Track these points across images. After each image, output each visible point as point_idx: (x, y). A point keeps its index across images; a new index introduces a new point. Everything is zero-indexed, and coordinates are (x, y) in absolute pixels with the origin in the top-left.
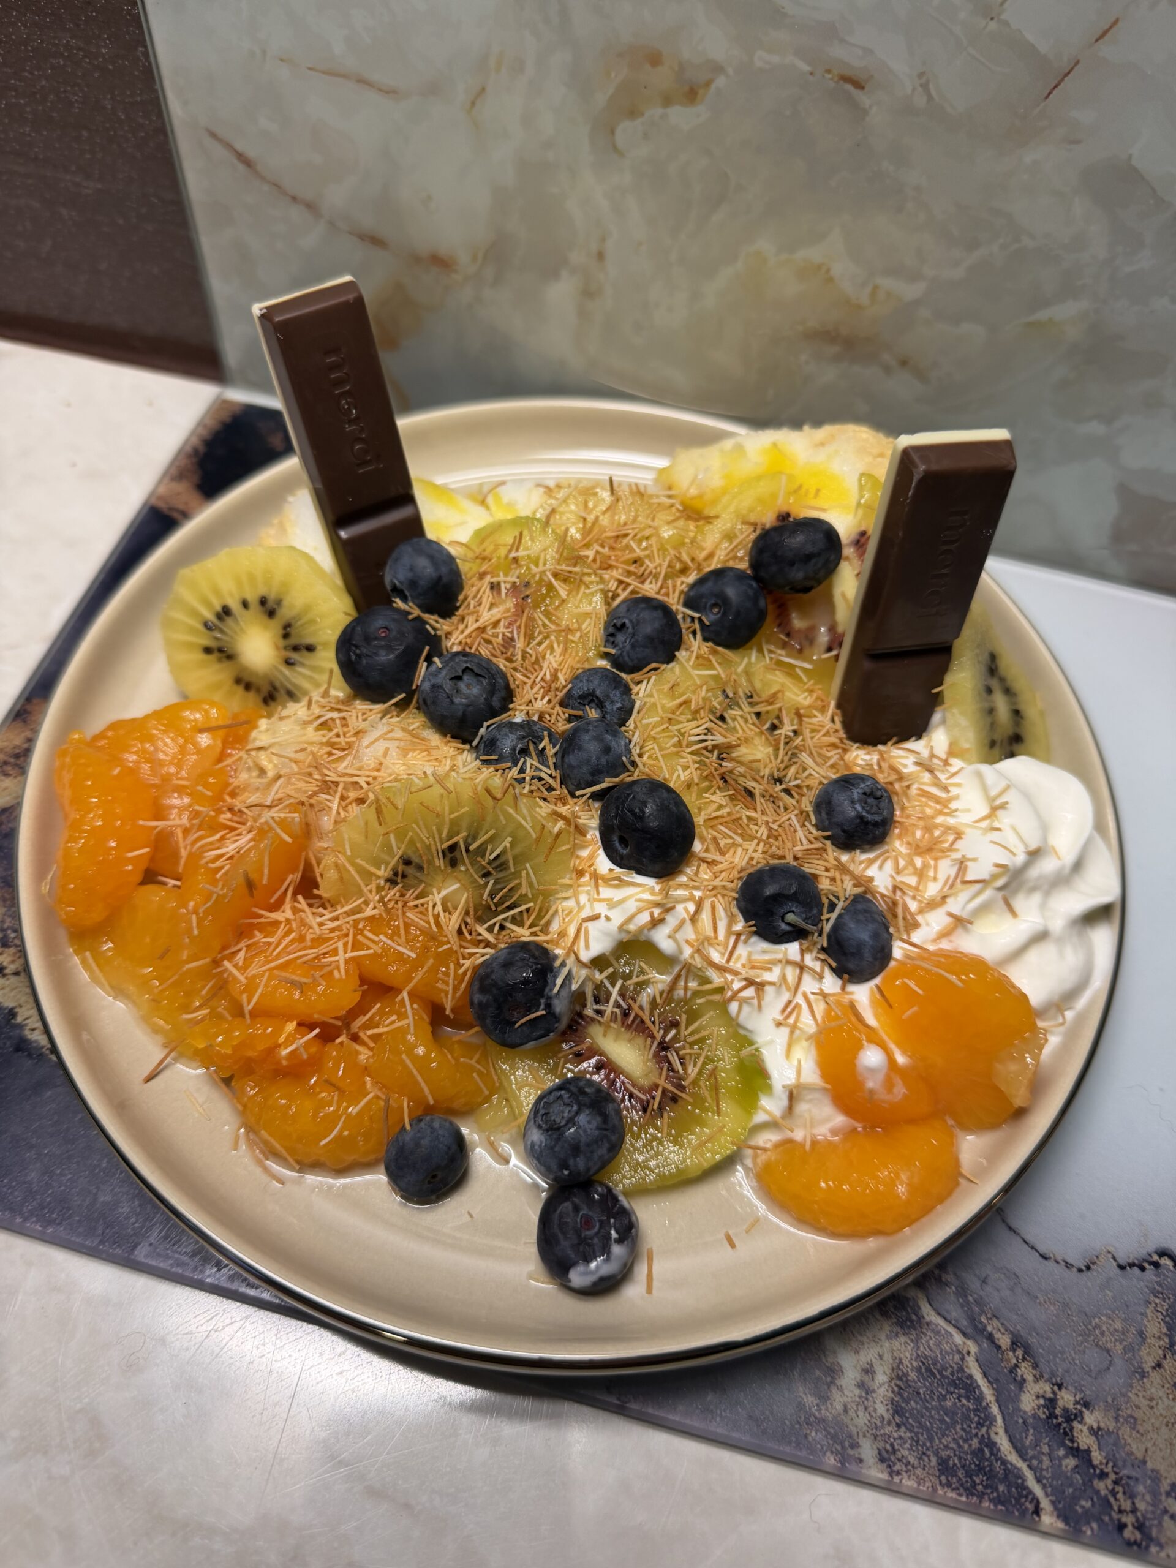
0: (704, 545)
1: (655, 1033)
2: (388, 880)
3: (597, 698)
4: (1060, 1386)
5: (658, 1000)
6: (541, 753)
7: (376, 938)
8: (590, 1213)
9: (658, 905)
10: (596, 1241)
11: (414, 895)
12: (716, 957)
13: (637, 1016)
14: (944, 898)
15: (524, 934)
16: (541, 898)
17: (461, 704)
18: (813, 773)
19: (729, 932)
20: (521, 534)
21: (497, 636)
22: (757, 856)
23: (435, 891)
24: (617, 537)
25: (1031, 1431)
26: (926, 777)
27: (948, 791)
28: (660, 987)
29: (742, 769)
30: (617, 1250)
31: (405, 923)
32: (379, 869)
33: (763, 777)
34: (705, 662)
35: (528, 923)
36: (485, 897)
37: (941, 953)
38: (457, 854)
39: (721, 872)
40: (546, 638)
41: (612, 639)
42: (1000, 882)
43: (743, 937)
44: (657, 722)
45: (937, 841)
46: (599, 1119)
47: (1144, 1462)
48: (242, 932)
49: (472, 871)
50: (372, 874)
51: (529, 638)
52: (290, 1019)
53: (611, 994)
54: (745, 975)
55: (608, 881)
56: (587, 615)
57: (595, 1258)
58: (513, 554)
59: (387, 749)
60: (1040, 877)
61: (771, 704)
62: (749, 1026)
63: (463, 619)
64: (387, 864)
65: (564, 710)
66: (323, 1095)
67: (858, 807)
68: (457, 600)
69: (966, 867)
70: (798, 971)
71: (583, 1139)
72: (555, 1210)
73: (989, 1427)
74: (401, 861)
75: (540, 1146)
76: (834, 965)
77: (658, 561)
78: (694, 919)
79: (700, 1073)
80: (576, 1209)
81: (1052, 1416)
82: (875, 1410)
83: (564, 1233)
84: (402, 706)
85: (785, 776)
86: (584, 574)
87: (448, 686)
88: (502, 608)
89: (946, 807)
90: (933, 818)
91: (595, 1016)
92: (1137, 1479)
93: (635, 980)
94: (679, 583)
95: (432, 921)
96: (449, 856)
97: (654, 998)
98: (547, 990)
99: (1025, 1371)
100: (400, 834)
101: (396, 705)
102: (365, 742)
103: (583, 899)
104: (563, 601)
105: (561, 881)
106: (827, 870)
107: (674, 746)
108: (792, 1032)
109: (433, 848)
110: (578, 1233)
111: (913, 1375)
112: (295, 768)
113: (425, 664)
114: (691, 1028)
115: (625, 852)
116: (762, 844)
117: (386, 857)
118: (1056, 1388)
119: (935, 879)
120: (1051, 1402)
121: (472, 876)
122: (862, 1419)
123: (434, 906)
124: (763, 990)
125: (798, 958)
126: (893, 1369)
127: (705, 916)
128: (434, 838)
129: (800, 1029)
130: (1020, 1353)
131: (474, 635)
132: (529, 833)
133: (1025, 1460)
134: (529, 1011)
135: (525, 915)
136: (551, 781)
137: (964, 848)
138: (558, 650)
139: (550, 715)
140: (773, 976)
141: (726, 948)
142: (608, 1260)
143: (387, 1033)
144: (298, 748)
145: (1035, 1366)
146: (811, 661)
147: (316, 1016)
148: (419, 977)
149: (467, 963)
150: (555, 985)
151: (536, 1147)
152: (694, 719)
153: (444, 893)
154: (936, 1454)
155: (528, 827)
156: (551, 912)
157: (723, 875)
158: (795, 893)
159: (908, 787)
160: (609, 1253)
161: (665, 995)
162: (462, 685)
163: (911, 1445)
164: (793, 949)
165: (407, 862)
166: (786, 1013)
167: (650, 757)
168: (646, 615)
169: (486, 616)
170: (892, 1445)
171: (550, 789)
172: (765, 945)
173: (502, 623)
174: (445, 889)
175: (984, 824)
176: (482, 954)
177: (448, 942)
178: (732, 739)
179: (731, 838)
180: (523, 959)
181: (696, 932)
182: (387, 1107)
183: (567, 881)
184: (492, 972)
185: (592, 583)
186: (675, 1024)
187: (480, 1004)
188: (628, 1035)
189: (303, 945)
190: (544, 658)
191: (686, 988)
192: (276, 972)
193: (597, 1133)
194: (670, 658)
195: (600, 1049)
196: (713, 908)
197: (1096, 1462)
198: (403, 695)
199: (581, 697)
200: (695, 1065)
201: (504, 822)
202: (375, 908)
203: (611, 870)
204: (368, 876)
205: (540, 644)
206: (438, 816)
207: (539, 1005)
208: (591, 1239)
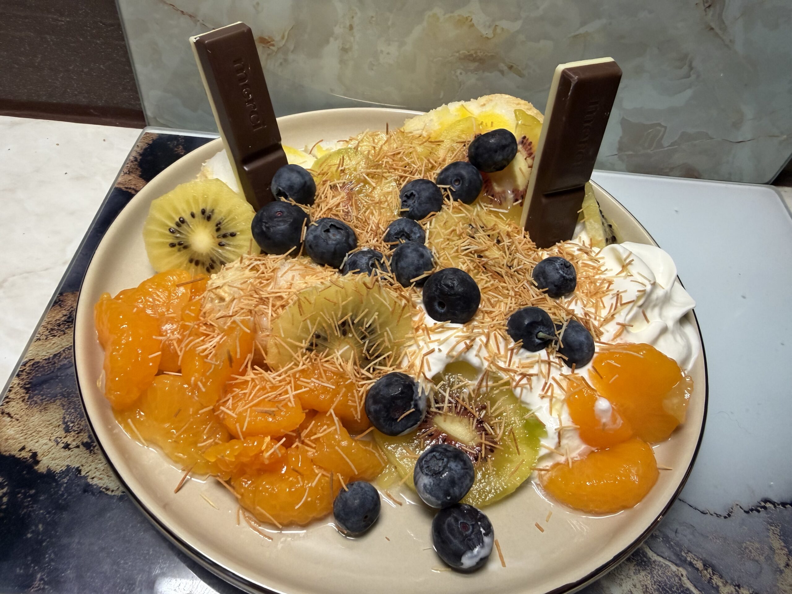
0: (439, 156)
1: (475, 414)
2: (307, 349)
3: (406, 233)
5: (473, 395)
6: (382, 265)
7: (309, 381)
8: (465, 521)
9: (468, 338)
10: (473, 536)
11: (323, 356)
12: (502, 364)
13: (462, 406)
14: (613, 316)
15: (389, 370)
16: (396, 347)
17: (333, 244)
18: (526, 262)
19: (507, 350)
20: (343, 157)
21: (340, 212)
22: (513, 305)
23: (336, 350)
24: (394, 155)
26: (585, 256)
27: (599, 262)
28: (472, 388)
29: (491, 262)
30: (486, 540)
31: (324, 371)
32: (302, 343)
33: (503, 265)
34: (457, 210)
35: (389, 364)
36: (364, 352)
37: (619, 345)
38: (347, 327)
39: (496, 316)
40: (367, 209)
41: (405, 203)
42: (641, 302)
43: (515, 351)
44: (442, 241)
45: (600, 288)
46: (462, 463)
48: (227, 389)
49: (356, 336)
50: (297, 347)
51: (358, 209)
52: (266, 435)
53: (445, 397)
54: (520, 372)
55: (433, 330)
56: (389, 193)
57: (476, 547)
58: (340, 168)
59: (293, 276)
60: (657, 299)
61: (494, 230)
62: (528, 400)
63: (319, 206)
64: (306, 340)
65: (387, 243)
66: (291, 479)
67: (561, 273)
68: (315, 195)
69: (621, 296)
70: (547, 366)
71: (456, 476)
72: (444, 523)
74: (314, 336)
75: (430, 485)
76: (567, 359)
77: (419, 165)
78: (486, 345)
79: (504, 433)
80: (457, 520)
83: (453, 535)
84: (294, 255)
85: (513, 265)
86: (384, 172)
87: (324, 235)
88: (339, 198)
89: (599, 270)
90: (594, 276)
91: (437, 411)
93: (456, 386)
94: (432, 174)
95: (339, 367)
96: (342, 329)
97: (470, 394)
98: (414, 396)
100: (313, 320)
101: (290, 254)
102: (280, 274)
103: (421, 343)
104: (374, 188)
105: (406, 336)
106: (550, 309)
107: (454, 252)
108: (551, 400)
109: (333, 325)
110: (461, 533)
112: (242, 293)
113: (306, 228)
114: (493, 409)
115: (443, 311)
116: (513, 299)
117: (304, 335)
119: (604, 307)
121: (356, 339)
123: (337, 359)
124: (530, 379)
125: (546, 358)
127: (492, 342)
128: (333, 319)
129: (556, 398)
130: (710, 570)
131: (326, 213)
132: (388, 308)
134: (405, 410)
135: (387, 359)
136: (391, 280)
137: (615, 288)
138: (376, 214)
139: (380, 247)
140: (534, 370)
141: (506, 357)
142: (483, 547)
143: (322, 437)
144: (242, 281)
146: (507, 209)
147: (282, 430)
148: (338, 399)
149: (362, 390)
150: (418, 393)
151: (428, 486)
152: (460, 239)
153: (341, 352)
155: (387, 304)
156: (402, 355)
157: (497, 318)
158: (542, 320)
159: (577, 262)
160: (483, 542)
161: (476, 391)
162: (330, 235)
164: (543, 353)
165: (318, 336)
166: (545, 390)
167: (444, 259)
168: (424, 186)
169: (332, 202)
171: (391, 284)
172: (528, 354)
173: (341, 205)
174: (341, 349)
175: (624, 274)
176: (369, 385)
177: (350, 379)
178: (481, 247)
179: (497, 297)
180: (397, 381)
181: (488, 352)
182: (332, 480)
183: (411, 335)
184: (380, 391)
185: (388, 176)
186: (484, 408)
187: (376, 411)
188: (458, 419)
189: (265, 391)
190: (369, 218)
191: (487, 386)
192: (254, 408)
193: (462, 471)
194: (440, 209)
195: (442, 429)
196: (496, 337)
198: (295, 247)
199: (396, 234)
200: (500, 429)
201: (373, 303)
202: (304, 364)
203: (435, 324)
204: (295, 348)
205: (365, 212)
206: (335, 304)
207: (411, 405)
208: (470, 535)
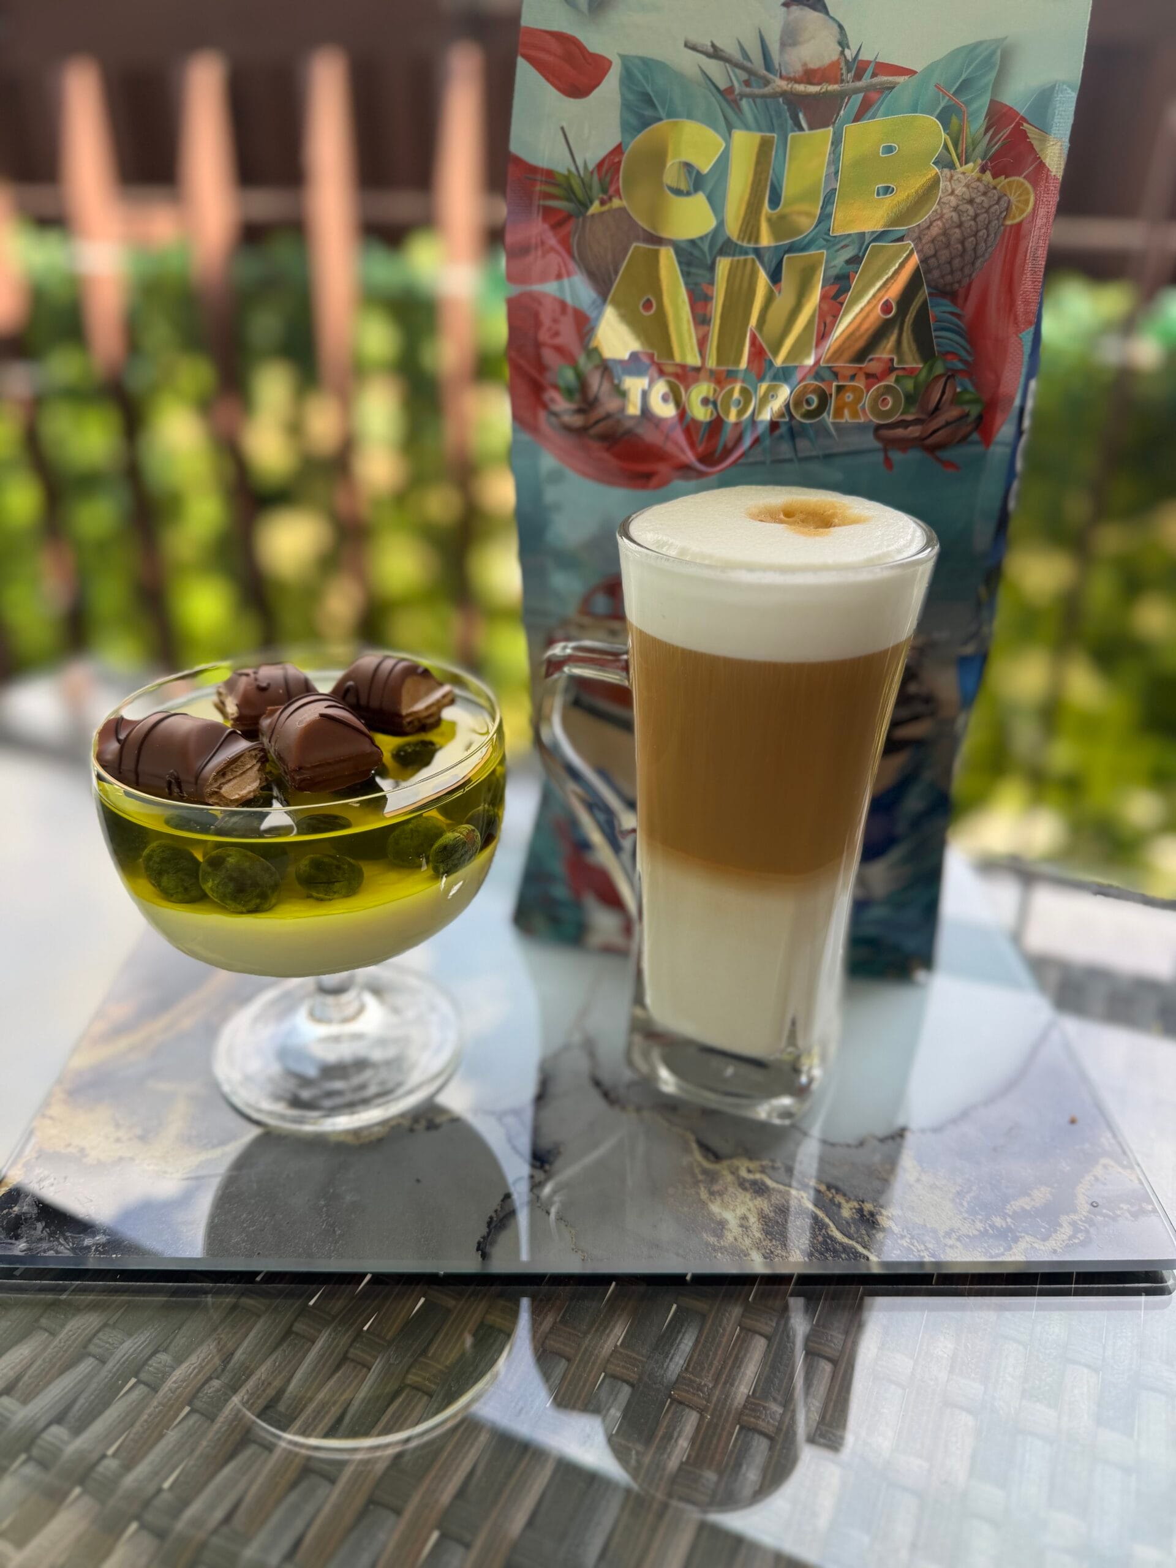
4: (863, 1202)
25: (852, 1225)
47: (925, 1226)
73: (826, 1229)
81: (862, 1216)
82: (754, 1236)
92: (923, 1234)
99: (839, 1199)
111: (772, 1215)
118: (860, 1203)
120: (860, 1211)
122: (748, 1242)
126: (759, 1214)
130: (833, 1191)
133: (852, 1240)
145: (844, 1195)
154: (798, 1248)
163: (782, 1247)
170: (770, 1250)
197: (896, 1232)
